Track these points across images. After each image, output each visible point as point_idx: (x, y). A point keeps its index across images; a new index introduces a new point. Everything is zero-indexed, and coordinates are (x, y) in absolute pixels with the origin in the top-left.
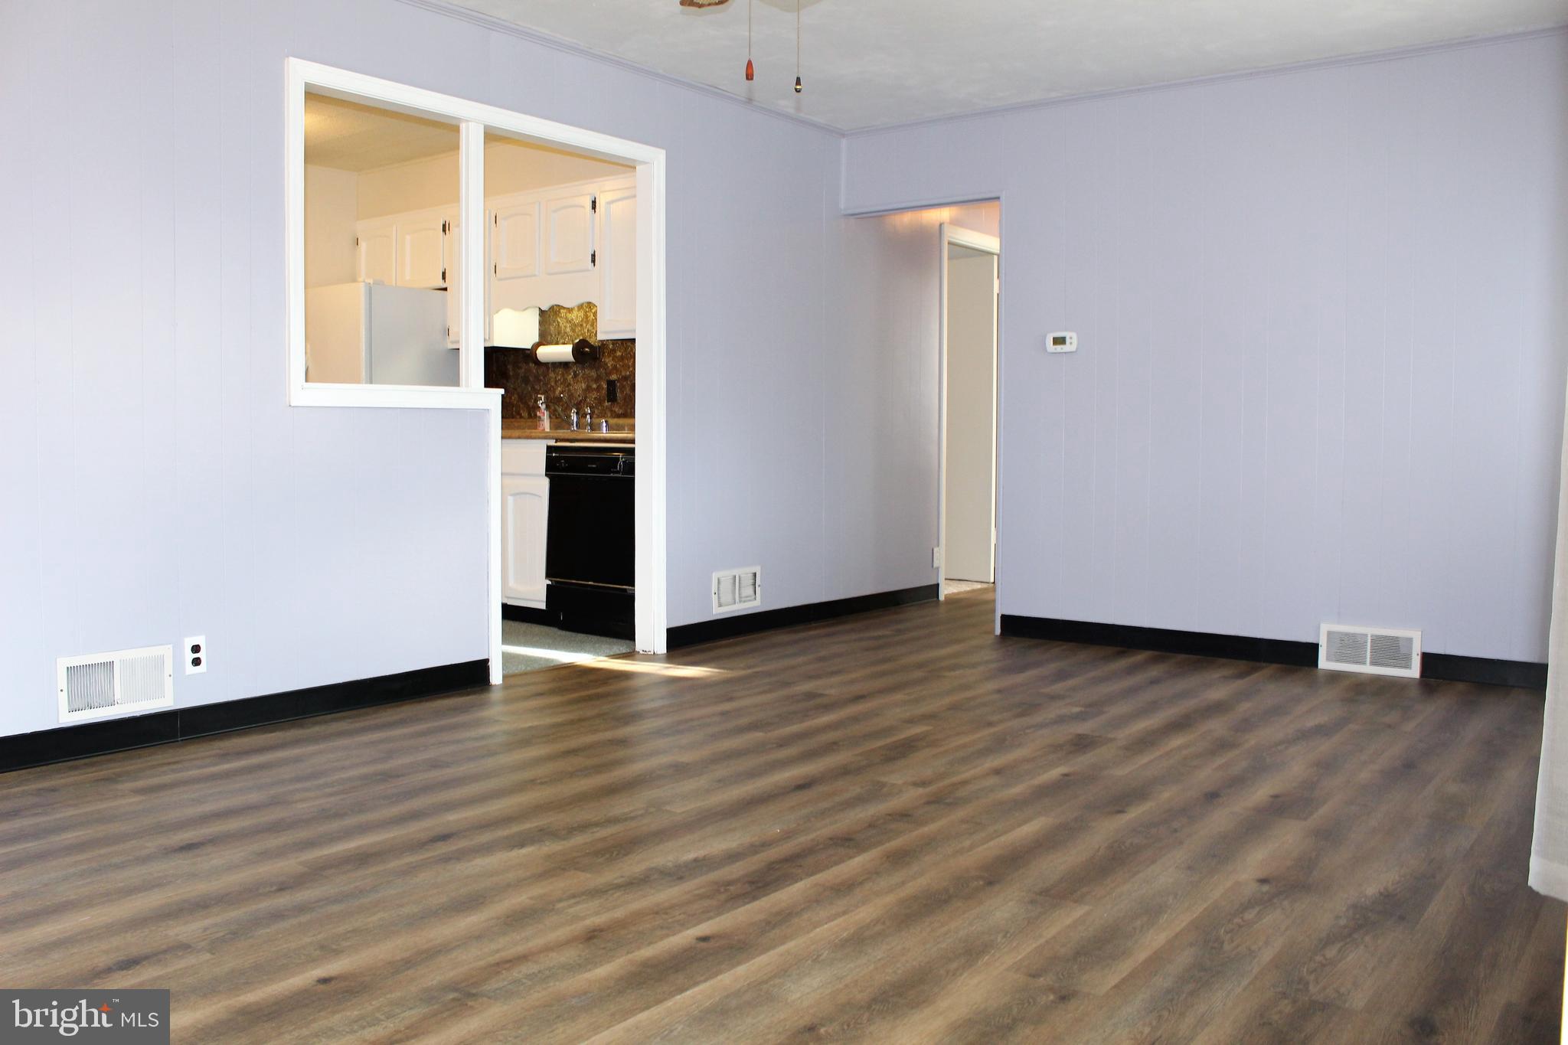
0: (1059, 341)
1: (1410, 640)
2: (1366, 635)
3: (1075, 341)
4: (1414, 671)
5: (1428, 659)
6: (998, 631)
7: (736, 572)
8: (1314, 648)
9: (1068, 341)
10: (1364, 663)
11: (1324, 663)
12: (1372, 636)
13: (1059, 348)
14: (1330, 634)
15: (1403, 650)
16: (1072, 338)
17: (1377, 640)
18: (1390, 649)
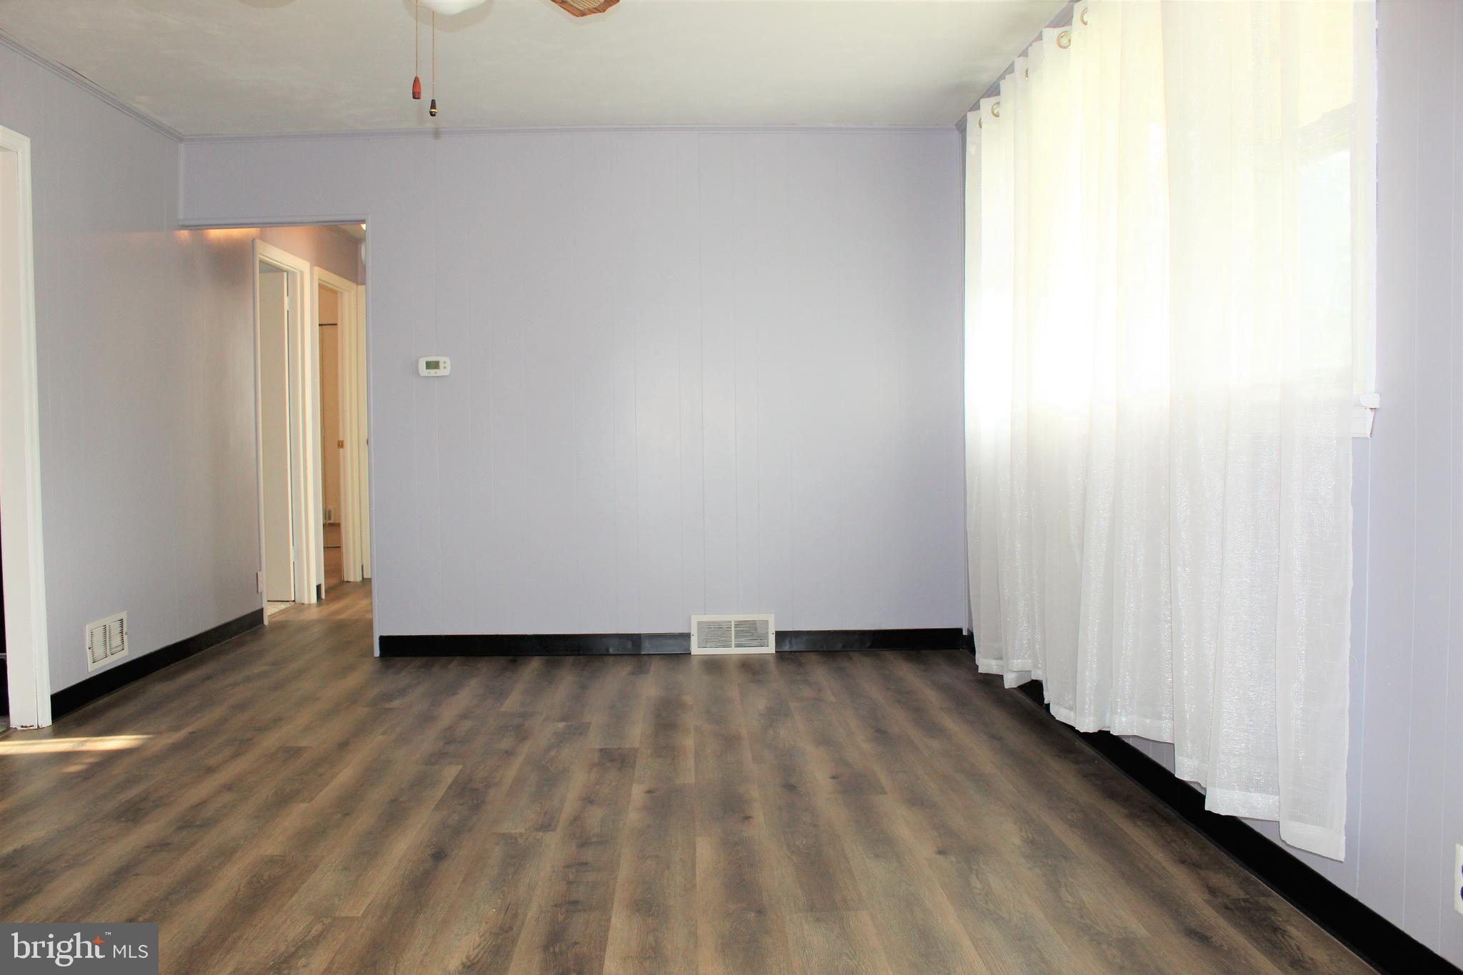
0: (432, 365)
1: (767, 622)
2: (730, 622)
3: (448, 365)
4: (771, 648)
5: (781, 636)
6: (377, 653)
7: (106, 621)
8: (687, 636)
9: (442, 365)
10: (730, 646)
11: (695, 650)
12: (735, 622)
13: (432, 372)
14: (699, 623)
15: (760, 631)
16: (445, 361)
17: (739, 624)
18: (750, 631)
